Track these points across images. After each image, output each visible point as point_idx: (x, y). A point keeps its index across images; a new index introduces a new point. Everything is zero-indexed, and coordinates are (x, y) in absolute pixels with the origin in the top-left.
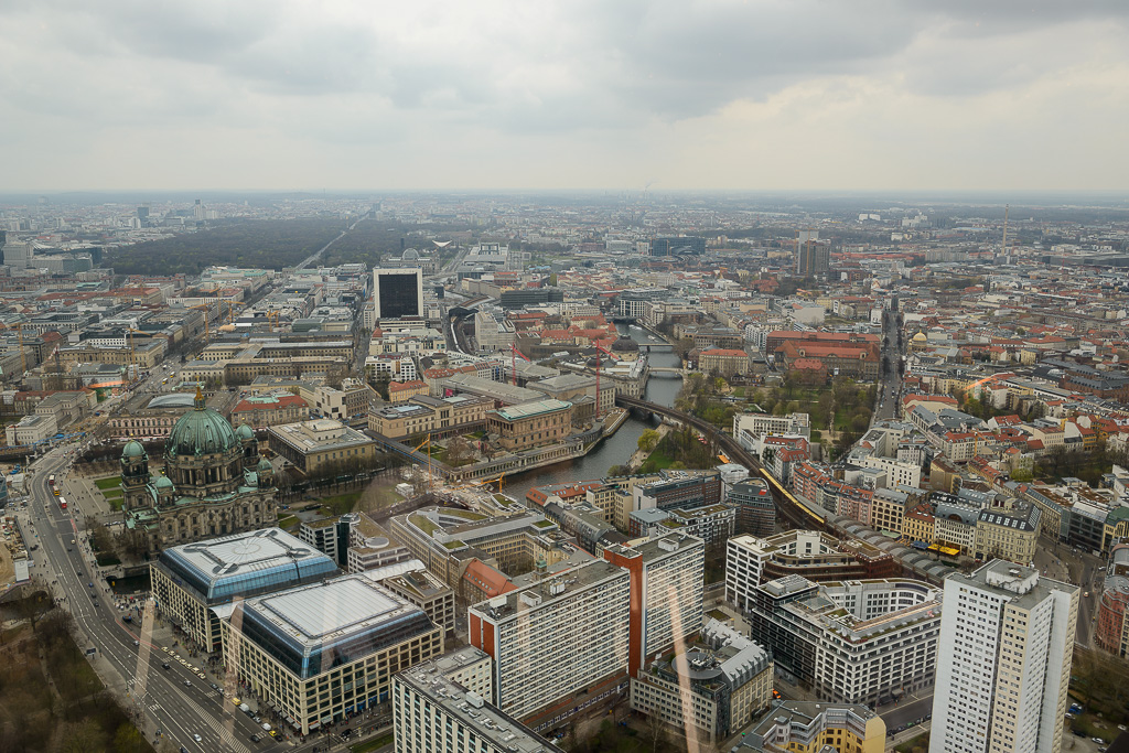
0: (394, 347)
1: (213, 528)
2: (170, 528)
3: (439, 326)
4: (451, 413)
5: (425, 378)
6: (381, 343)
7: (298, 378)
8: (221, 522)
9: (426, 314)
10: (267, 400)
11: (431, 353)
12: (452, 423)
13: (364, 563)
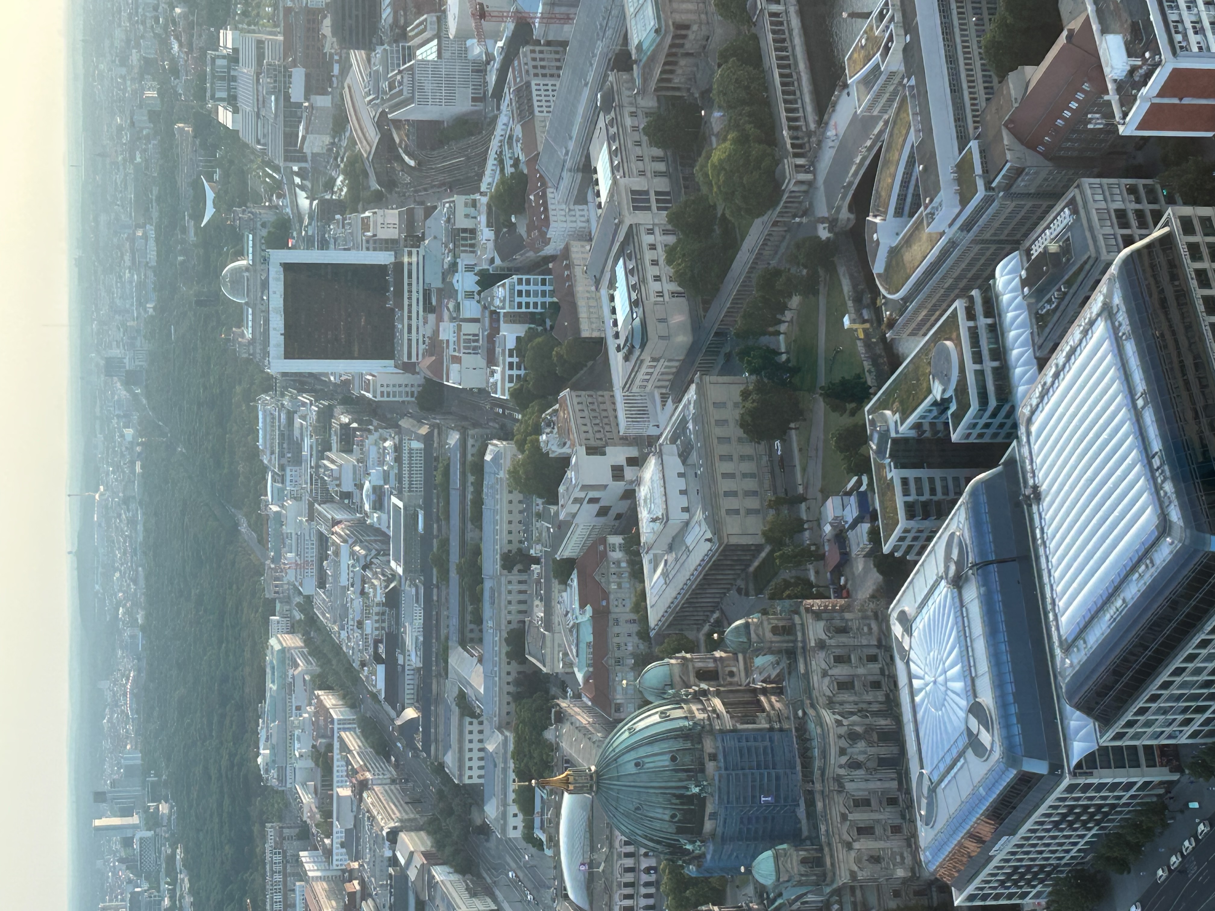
0: (469, 328)
1: (883, 762)
2: (875, 859)
3: (420, 212)
4: (639, 184)
5: (548, 250)
6: (457, 360)
7: (537, 561)
8: (870, 744)
9: (388, 245)
10: (587, 635)
11: (486, 235)
12: (662, 184)
13: (993, 403)
